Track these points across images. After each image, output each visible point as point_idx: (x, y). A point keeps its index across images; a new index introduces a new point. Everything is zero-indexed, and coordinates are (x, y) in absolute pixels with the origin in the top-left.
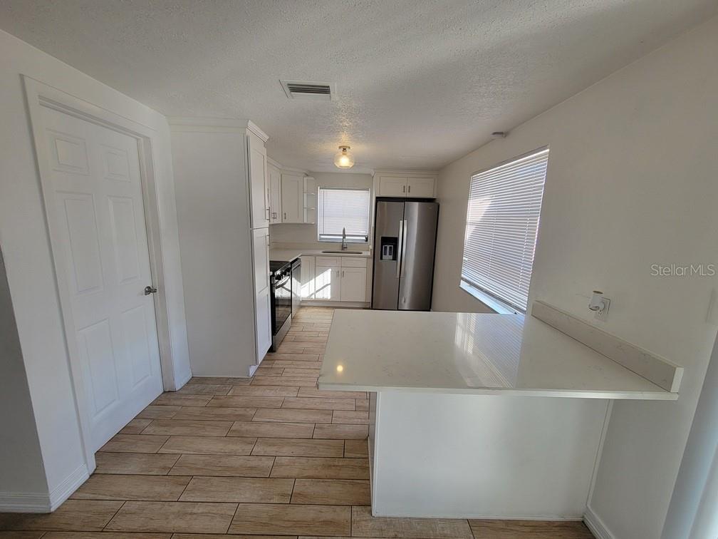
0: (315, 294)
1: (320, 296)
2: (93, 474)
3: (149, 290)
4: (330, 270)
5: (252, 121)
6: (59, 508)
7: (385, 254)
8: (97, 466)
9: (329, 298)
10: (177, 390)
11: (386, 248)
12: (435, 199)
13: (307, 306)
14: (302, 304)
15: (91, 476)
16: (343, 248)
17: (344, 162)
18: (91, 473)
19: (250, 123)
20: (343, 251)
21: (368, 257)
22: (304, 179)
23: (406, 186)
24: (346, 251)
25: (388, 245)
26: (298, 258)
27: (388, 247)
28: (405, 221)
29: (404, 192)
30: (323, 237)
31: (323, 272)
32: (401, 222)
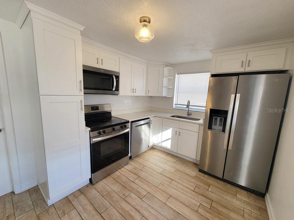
0: (161, 143)
1: (164, 145)
4: (171, 129)
7: (216, 125)
9: (170, 148)
10: (16, 193)
11: (216, 119)
14: (153, 147)
16: (188, 115)
20: (188, 117)
21: (200, 125)
22: (164, 68)
23: (245, 61)
24: (190, 117)
25: (218, 117)
26: (148, 118)
27: (219, 119)
28: (237, 95)
29: (242, 67)
30: (178, 106)
31: (167, 129)
32: (233, 96)
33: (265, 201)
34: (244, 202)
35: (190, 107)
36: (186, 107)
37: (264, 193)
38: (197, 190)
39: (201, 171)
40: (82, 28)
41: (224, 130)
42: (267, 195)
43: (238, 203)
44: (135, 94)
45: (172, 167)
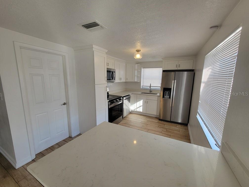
0: (136, 109)
1: (138, 110)
2: (33, 160)
3: (65, 104)
4: (142, 100)
5: (94, 44)
6: (18, 168)
7: (166, 95)
8: (36, 158)
9: (142, 111)
10: (73, 137)
11: (166, 92)
12: (194, 70)
13: (134, 113)
14: (131, 112)
15: (32, 160)
16: (150, 92)
17: (138, 56)
18: (32, 159)
19: (94, 46)
20: (150, 93)
21: (158, 96)
22: (136, 65)
23: (177, 64)
24: (151, 93)
25: (167, 91)
26: (129, 95)
27: (167, 92)
28: (175, 81)
29: (176, 67)
30: (143, 87)
31: (140, 101)
32: (173, 81)
33: (188, 127)
34: (180, 128)
35: (151, 87)
36: (149, 87)
37: (187, 123)
38: (159, 126)
39: (160, 120)
40: (107, 51)
41: (170, 98)
42: (188, 124)
43: (177, 128)
44: (121, 81)
45: (145, 120)
